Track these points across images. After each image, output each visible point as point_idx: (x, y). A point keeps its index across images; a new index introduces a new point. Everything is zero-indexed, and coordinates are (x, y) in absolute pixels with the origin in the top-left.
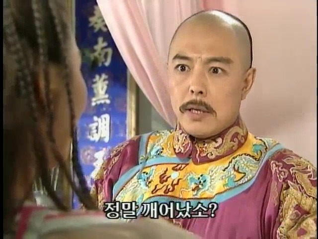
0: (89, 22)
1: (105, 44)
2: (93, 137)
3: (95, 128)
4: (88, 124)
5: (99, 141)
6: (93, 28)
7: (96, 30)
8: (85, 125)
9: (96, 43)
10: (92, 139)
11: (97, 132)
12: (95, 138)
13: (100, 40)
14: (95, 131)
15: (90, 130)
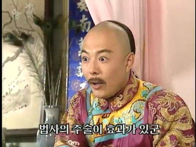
0: (77, 6)
1: (86, 19)
2: (79, 74)
3: (80, 69)
4: (76, 67)
5: (83, 76)
6: (79, 9)
7: (81, 11)
8: (74, 68)
9: (81, 18)
10: (78, 76)
11: (81, 72)
12: (81, 75)
13: (84, 16)
14: (80, 71)
15: (78, 70)
